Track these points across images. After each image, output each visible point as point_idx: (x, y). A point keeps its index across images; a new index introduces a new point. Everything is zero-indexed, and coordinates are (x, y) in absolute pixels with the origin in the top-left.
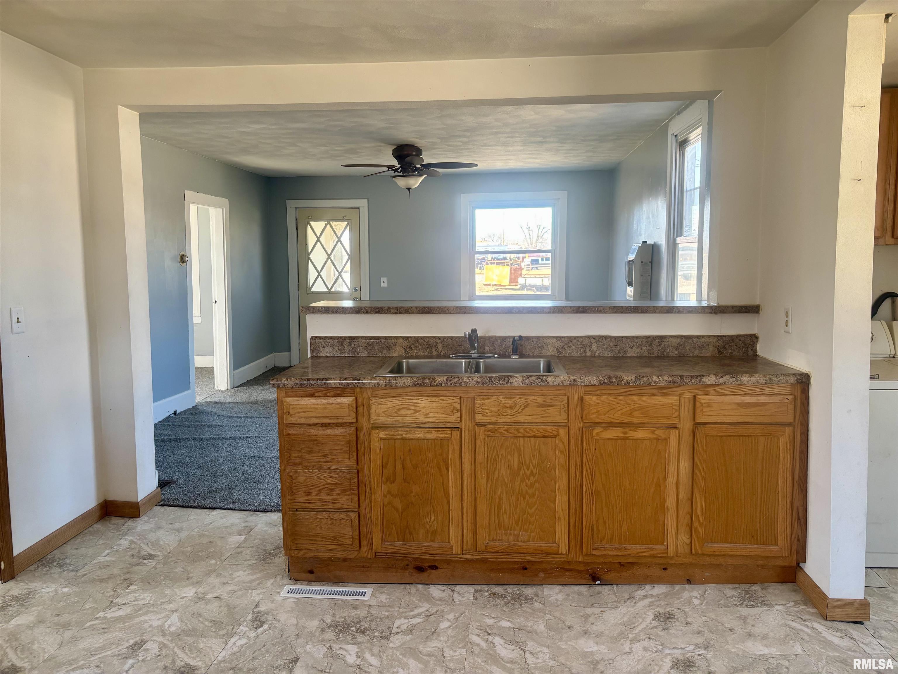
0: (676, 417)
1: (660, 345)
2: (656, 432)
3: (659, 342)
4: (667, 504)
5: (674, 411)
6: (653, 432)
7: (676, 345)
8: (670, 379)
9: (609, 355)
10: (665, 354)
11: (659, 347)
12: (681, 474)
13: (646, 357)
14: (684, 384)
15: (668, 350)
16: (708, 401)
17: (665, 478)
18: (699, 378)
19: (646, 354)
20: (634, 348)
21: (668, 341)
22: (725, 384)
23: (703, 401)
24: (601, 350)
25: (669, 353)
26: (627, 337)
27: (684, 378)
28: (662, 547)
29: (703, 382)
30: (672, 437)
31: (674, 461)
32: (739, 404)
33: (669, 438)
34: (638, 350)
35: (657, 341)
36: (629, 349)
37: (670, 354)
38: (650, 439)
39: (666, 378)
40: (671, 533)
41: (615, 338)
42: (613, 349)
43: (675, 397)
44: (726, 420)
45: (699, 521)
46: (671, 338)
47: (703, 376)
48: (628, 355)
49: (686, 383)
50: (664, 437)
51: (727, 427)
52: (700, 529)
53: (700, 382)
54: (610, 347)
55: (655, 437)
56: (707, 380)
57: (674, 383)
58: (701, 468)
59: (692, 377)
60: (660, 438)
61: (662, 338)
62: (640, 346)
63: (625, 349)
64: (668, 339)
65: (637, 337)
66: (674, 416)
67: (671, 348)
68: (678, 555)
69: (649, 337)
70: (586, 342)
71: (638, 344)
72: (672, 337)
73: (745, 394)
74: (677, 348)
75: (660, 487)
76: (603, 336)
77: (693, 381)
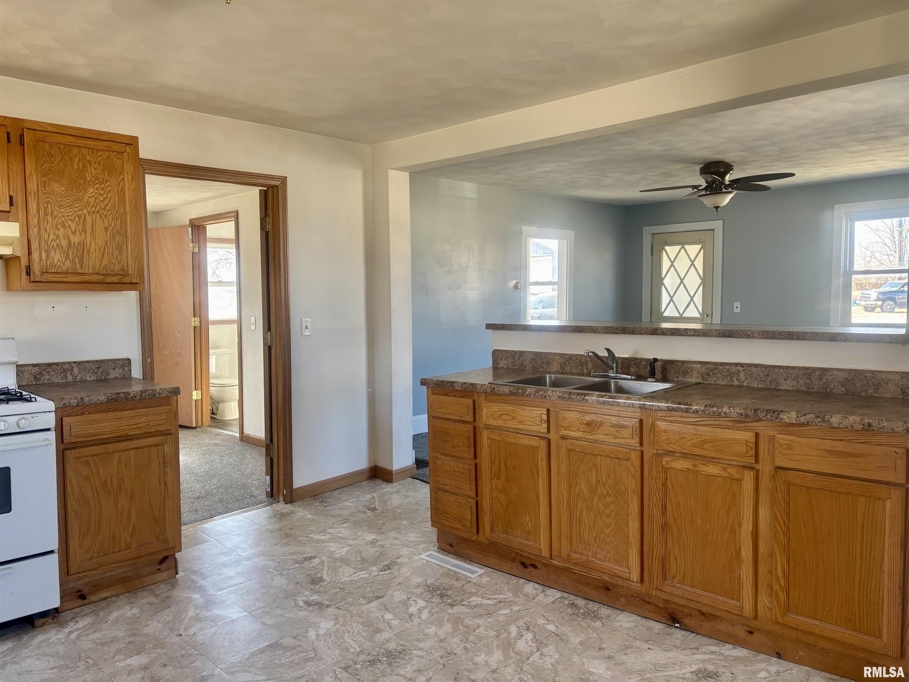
0: (751, 456)
1: (821, 379)
2: (728, 470)
3: (819, 375)
4: (742, 555)
5: (749, 449)
6: (725, 469)
7: (843, 380)
8: (742, 411)
9: (760, 386)
10: (828, 390)
11: (820, 381)
12: (761, 523)
13: (803, 391)
14: (758, 418)
15: (832, 386)
16: (788, 443)
17: (740, 525)
18: (776, 413)
19: (803, 388)
20: (788, 380)
21: (832, 375)
22: (808, 424)
23: (782, 442)
24: (749, 380)
25: (833, 389)
26: (780, 367)
27: (758, 412)
28: (738, 604)
29: (781, 419)
30: (746, 477)
31: (749, 506)
32: (829, 451)
33: (743, 479)
34: (794, 383)
35: (818, 373)
36: (782, 381)
37: (835, 391)
38: (722, 477)
39: (738, 410)
40: (746, 589)
41: (766, 367)
42: (763, 379)
43: (750, 433)
44: (813, 468)
45: (780, 584)
46: (836, 372)
47: (782, 411)
48: (781, 388)
49: (760, 418)
50: (737, 476)
51: (814, 477)
52: (781, 594)
53: (776, 418)
54: (759, 378)
55: (727, 475)
56: (785, 417)
57: (746, 416)
58: (781, 520)
59: (768, 411)
60: (733, 477)
61: (824, 371)
62: (796, 378)
63: (778, 381)
64: (832, 372)
65: (794, 368)
66: (749, 454)
67: (836, 384)
68: (759, 618)
69: (808, 368)
70: (733, 369)
71: (793, 376)
72: (837, 370)
73: (841, 440)
74: (843, 385)
75: (735, 533)
76: (754, 364)
77: (768, 417)
